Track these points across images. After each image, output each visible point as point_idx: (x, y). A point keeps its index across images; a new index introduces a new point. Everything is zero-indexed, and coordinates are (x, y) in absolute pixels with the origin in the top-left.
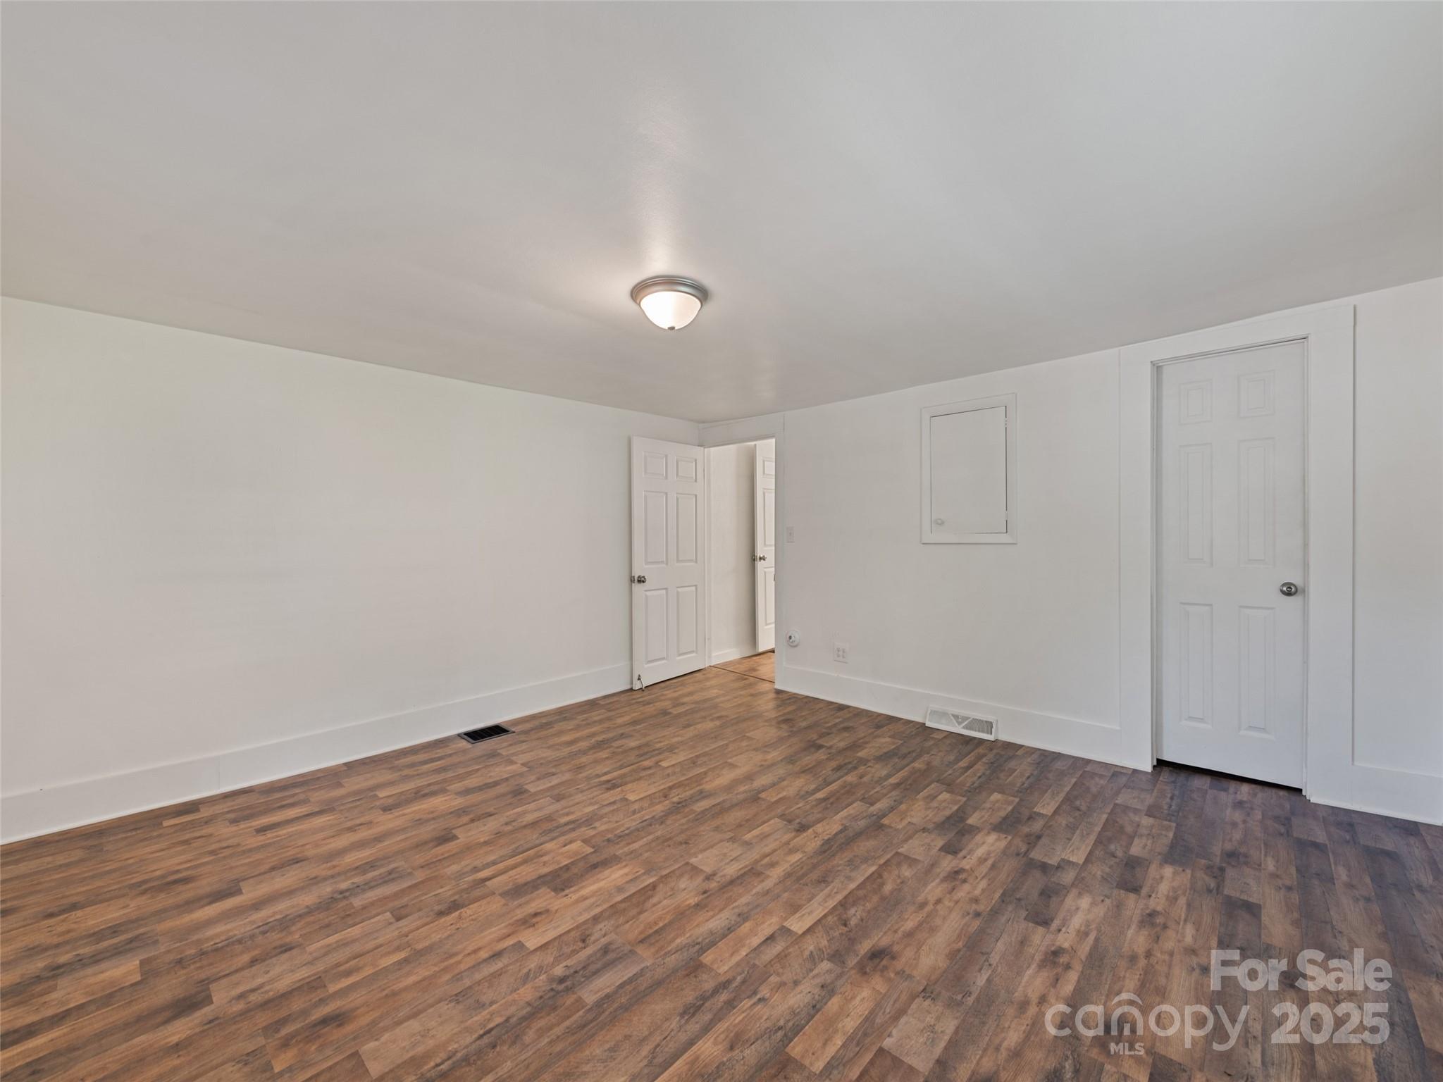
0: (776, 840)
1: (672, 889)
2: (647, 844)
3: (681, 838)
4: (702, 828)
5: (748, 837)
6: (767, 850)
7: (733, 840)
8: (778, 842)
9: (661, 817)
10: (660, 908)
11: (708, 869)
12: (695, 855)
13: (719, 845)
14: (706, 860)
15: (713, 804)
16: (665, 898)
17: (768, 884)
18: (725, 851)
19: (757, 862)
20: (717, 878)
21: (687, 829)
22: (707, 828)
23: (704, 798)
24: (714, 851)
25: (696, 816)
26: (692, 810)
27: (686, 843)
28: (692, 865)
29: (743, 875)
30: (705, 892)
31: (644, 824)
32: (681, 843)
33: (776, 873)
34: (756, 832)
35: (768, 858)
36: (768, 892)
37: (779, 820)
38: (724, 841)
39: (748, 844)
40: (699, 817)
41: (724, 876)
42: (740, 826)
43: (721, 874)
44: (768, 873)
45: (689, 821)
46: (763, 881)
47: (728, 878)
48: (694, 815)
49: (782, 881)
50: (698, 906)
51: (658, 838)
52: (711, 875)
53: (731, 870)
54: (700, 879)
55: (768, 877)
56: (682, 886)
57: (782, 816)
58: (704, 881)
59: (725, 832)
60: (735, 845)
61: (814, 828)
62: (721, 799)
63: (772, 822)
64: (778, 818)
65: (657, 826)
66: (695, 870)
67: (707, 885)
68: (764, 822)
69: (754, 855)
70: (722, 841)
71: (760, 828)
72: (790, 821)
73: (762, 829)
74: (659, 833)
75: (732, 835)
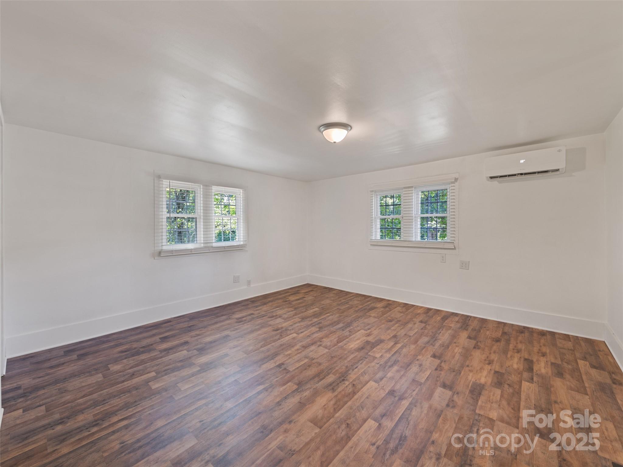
0: (294, 359)
1: (331, 342)
2: (349, 356)
3: (335, 359)
4: (327, 364)
5: (306, 360)
6: (299, 355)
7: (313, 359)
8: (293, 358)
9: (349, 370)
10: (334, 338)
11: (321, 348)
12: (327, 353)
13: (318, 356)
14: (323, 351)
15: (324, 380)
16: (333, 340)
17: (300, 344)
18: (315, 354)
19: (303, 351)
20: (317, 345)
21: (334, 363)
22: (324, 364)
23: (330, 384)
24: (320, 354)
25: (331, 372)
26: (335, 375)
27: (332, 357)
28: (327, 349)
29: (309, 346)
30: (321, 341)
31: (355, 366)
32: (334, 357)
33: (297, 347)
34: (303, 363)
35: (299, 352)
36: (301, 342)
37: (290, 369)
38: (316, 358)
39: (306, 357)
40: (330, 371)
41: (315, 346)
42: (309, 366)
43: (316, 346)
44: (300, 347)
45: (335, 369)
46: (302, 345)
47: (314, 345)
48: (333, 371)
49: (296, 345)
50: (322, 338)
51: (345, 359)
52: (320, 346)
53: (313, 348)
54: (323, 345)
55: (300, 346)
56: (328, 343)
57: (288, 372)
58: (322, 344)
59: (316, 362)
60: (311, 357)
61: (275, 365)
62: (320, 383)
63: (294, 369)
64: (290, 371)
65: (348, 365)
66: (326, 347)
67: (321, 343)
68: (297, 368)
69: (304, 353)
70: (317, 358)
71: (300, 365)
72: (285, 369)
73: (299, 364)
74: (346, 361)
75: (313, 361)
